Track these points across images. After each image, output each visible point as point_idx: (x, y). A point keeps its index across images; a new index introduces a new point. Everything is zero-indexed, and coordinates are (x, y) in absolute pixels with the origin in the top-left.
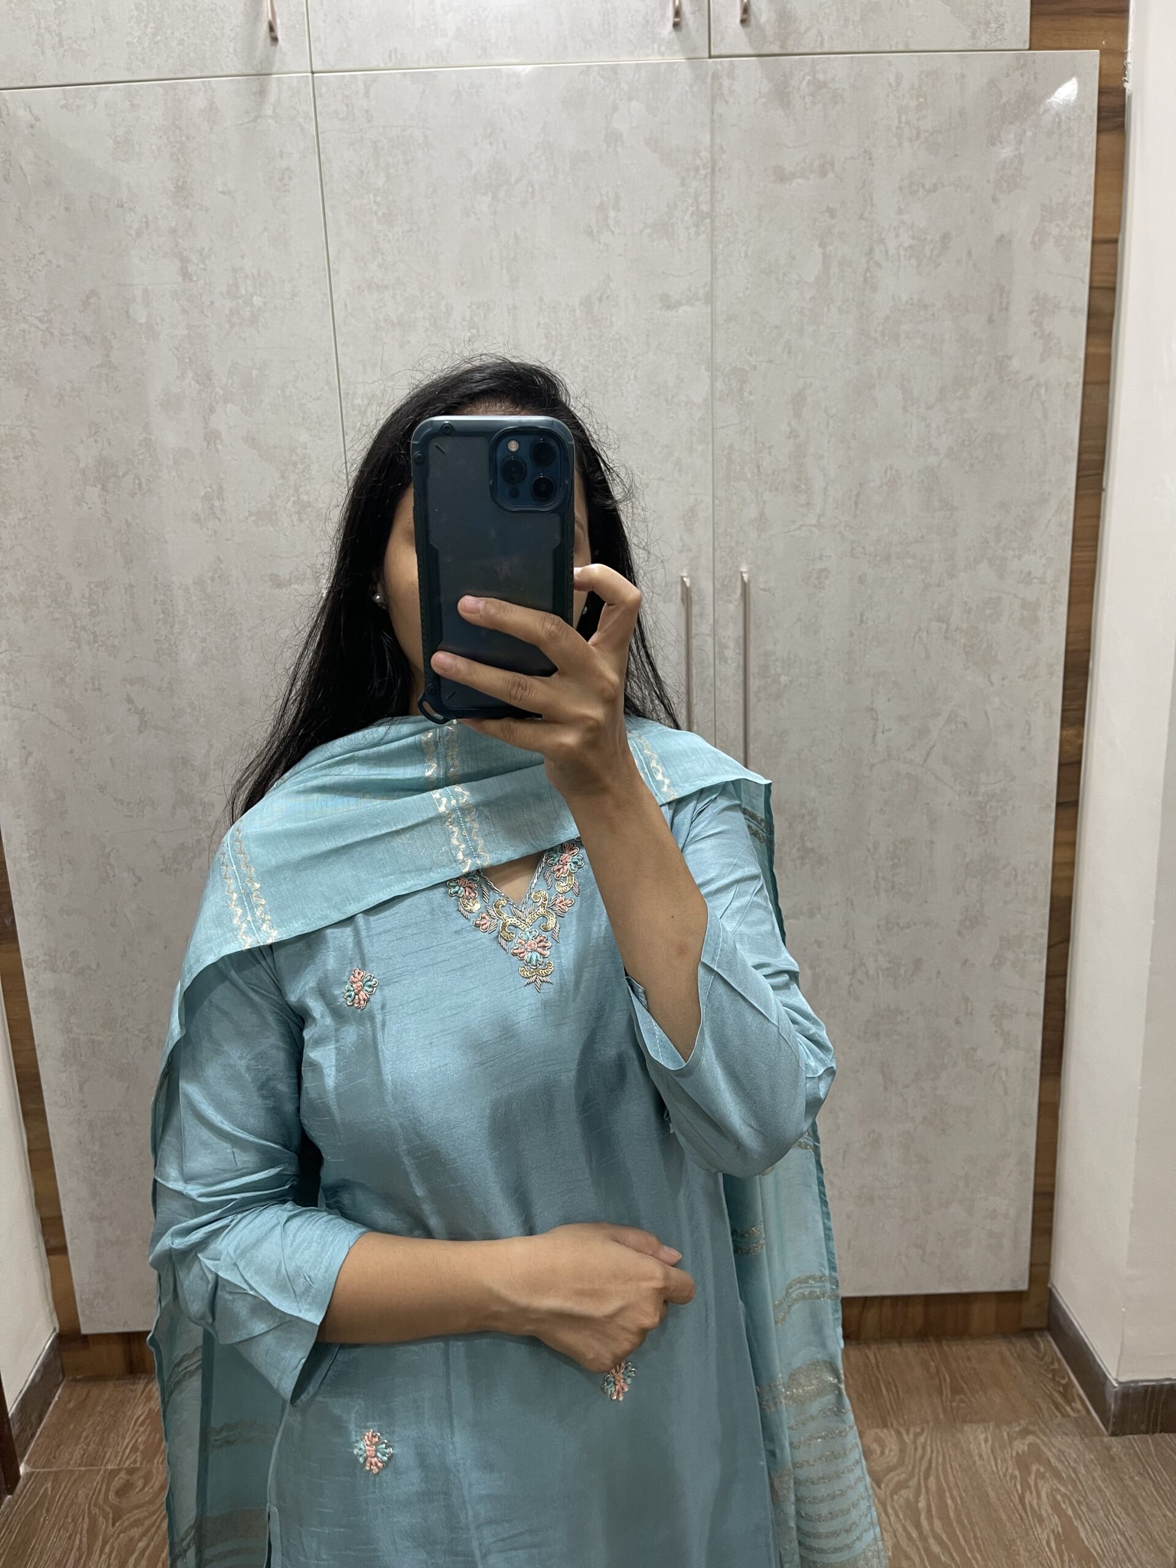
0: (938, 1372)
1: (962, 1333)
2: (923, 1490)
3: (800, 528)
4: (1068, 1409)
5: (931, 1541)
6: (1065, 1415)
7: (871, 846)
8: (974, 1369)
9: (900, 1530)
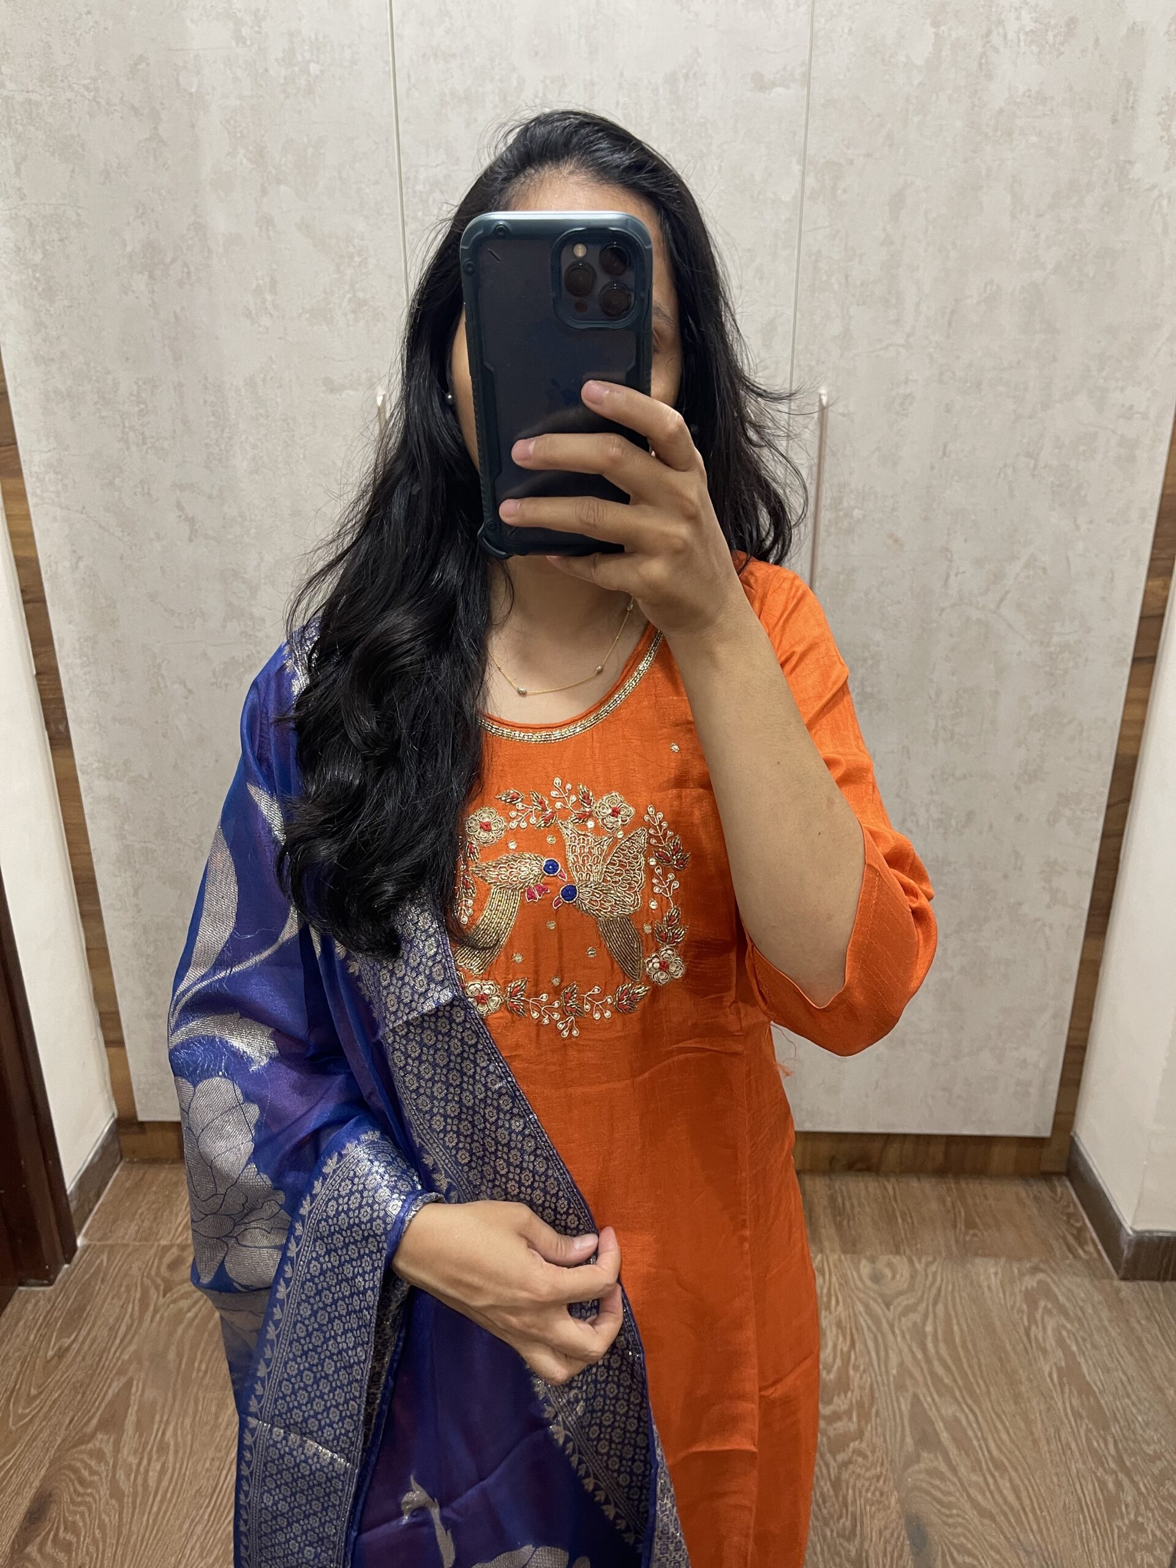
0: (954, 1207)
1: (980, 1172)
2: (931, 1316)
3: (886, 348)
4: (1081, 1252)
5: (936, 1363)
6: (1076, 1256)
7: (932, 693)
8: (990, 1206)
9: (906, 1350)
